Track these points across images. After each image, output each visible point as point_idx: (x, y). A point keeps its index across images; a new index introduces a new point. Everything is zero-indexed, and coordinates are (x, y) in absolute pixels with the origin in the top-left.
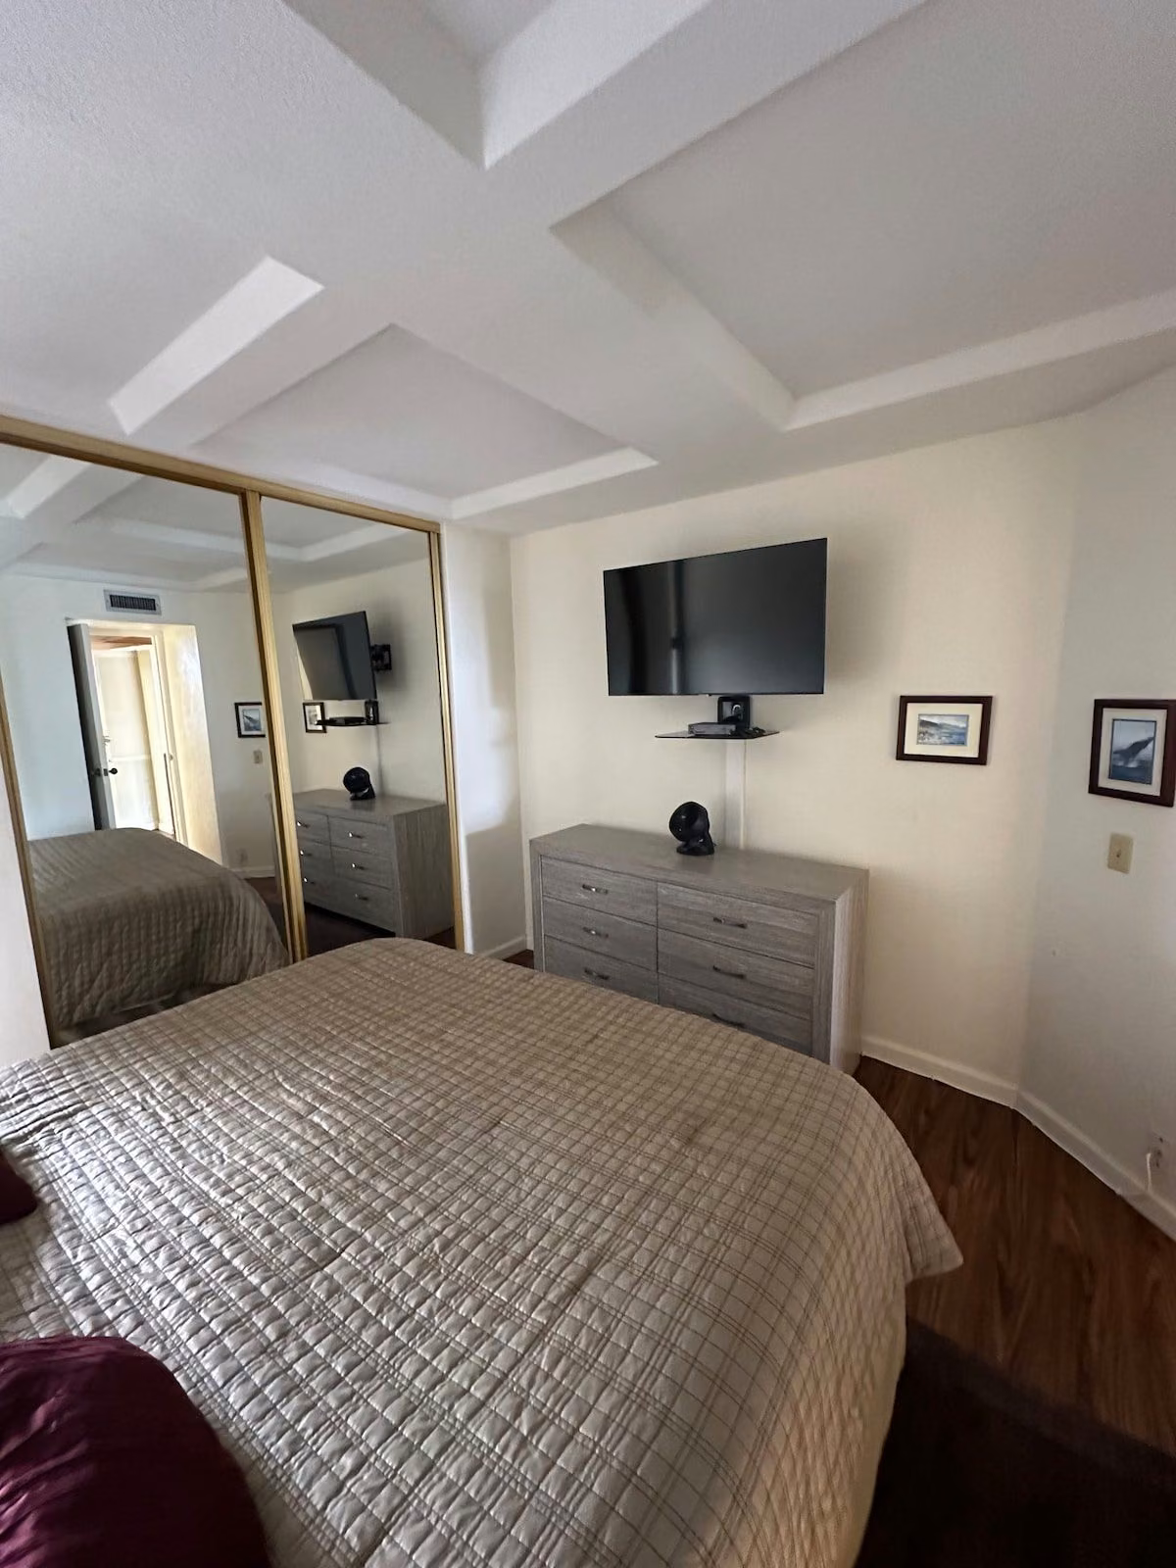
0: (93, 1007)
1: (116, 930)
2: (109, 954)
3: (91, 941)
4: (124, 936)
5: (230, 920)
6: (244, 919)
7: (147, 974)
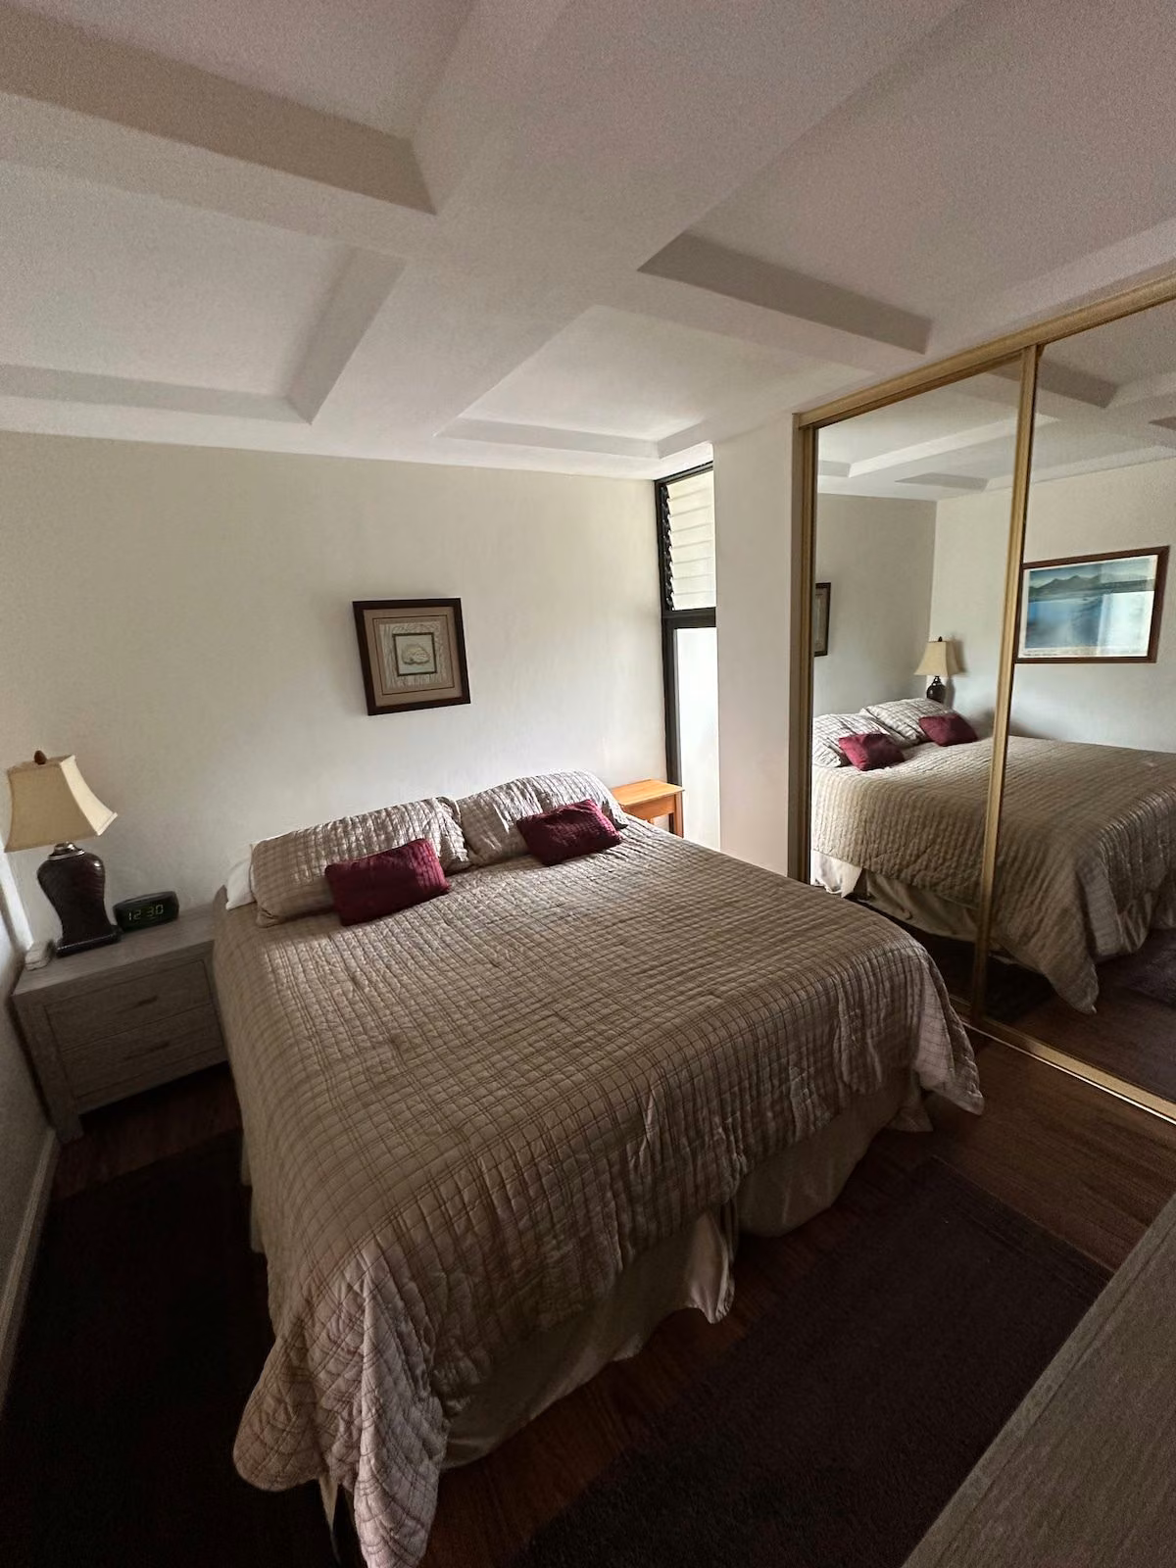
0: (913, 876)
1: (942, 827)
2: (934, 842)
3: (924, 827)
4: (947, 834)
5: (1036, 877)
6: (1050, 883)
7: (954, 875)
